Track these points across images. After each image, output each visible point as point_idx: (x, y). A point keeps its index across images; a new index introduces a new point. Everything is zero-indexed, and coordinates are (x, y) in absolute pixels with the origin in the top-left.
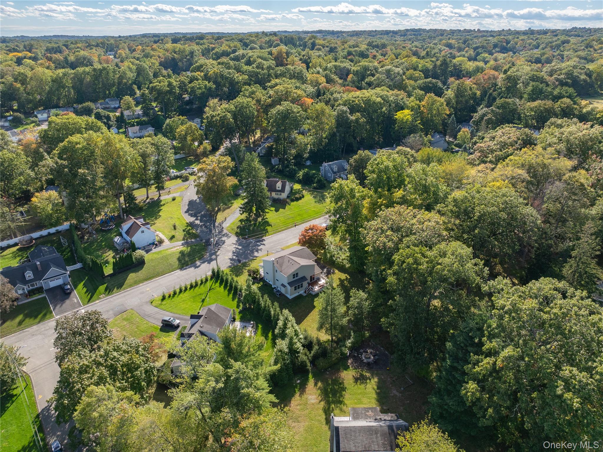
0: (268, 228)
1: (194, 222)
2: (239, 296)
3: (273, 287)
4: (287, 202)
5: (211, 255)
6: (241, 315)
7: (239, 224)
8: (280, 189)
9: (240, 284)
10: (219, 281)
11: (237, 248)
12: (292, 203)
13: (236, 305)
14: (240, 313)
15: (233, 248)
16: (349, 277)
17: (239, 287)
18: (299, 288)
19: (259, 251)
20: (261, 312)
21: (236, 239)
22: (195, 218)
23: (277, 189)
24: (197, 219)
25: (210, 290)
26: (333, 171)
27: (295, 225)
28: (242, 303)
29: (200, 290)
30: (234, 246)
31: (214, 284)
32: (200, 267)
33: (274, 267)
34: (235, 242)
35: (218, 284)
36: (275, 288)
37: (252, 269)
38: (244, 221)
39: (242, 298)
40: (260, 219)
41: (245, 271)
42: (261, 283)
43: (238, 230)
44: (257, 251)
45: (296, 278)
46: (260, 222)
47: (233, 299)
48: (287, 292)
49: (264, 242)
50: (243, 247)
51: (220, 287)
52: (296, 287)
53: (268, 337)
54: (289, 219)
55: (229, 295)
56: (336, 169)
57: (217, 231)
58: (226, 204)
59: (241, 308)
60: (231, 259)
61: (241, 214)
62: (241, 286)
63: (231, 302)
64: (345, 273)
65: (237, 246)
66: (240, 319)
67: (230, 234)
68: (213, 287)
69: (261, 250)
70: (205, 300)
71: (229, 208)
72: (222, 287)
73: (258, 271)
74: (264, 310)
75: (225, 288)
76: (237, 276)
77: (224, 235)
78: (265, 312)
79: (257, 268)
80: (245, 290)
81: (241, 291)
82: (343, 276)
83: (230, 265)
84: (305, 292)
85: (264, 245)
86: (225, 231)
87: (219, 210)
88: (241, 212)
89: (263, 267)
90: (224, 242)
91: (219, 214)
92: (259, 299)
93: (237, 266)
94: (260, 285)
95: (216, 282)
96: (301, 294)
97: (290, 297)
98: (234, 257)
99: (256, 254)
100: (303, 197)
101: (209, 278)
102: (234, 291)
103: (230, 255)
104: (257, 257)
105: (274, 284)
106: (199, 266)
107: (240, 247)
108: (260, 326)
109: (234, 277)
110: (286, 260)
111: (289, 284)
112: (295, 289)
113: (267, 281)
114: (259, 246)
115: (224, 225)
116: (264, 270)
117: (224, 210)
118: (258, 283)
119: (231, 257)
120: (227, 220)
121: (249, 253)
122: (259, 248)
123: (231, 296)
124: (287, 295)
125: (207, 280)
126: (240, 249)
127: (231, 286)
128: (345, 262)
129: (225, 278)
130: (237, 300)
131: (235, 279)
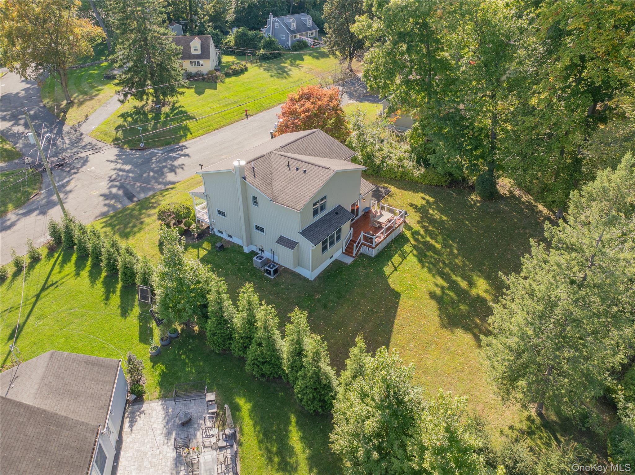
0: (190, 124)
1: (8, 130)
2: (144, 296)
3: (246, 250)
4: (217, 78)
5: (50, 194)
6: (161, 367)
7: (120, 121)
8: (199, 52)
9: (140, 256)
10: (74, 258)
11: (120, 170)
12: (227, 80)
13: (136, 332)
14: (155, 359)
15: (109, 170)
16: (432, 200)
17: (138, 267)
18: (332, 243)
19: (178, 171)
20: (235, 347)
21: (116, 151)
22: (11, 123)
23: (193, 52)
24: (16, 124)
25: (44, 289)
26: (289, 29)
27: (247, 116)
28: (159, 322)
29: (10, 294)
30: (113, 166)
31: (57, 268)
32: (15, 228)
33: (244, 186)
34: (113, 158)
35: (70, 267)
36: (253, 253)
37: (172, 209)
38: (131, 115)
39: (155, 308)
40: (166, 109)
41: (147, 220)
42: (207, 245)
43: (120, 134)
44: (173, 170)
45: (321, 215)
46: (167, 115)
47: (125, 312)
48: (299, 262)
49: (186, 151)
50: (136, 165)
51: (78, 274)
52: (325, 242)
53: (291, 451)
54: (229, 104)
55: (107, 298)
56: (293, 26)
57: (67, 142)
58: (86, 93)
59: (156, 341)
60: (106, 196)
61: (122, 102)
62: (146, 262)
63: (119, 321)
64: (417, 192)
65: (119, 166)
66: (161, 384)
67: (100, 144)
68: (54, 278)
69: (182, 166)
70: (26, 329)
71: (91, 98)
72: (85, 273)
73: (188, 212)
74: (248, 339)
75: (94, 275)
76: (125, 235)
77: (84, 147)
78: (253, 347)
79: (186, 204)
80: (163, 276)
81: (146, 281)
82: (419, 199)
83: (106, 209)
84: (348, 251)
85: (188, 155)
86: (86, 140)
87: (70, 104)
88: (122, 97)
89: (206, 196)
90: (85, 161)
91: (70, 110)
92: (219, 303)
93: (125, 209)
94: (203, 253)
95: (66, 260)
96: (336, 261)
97: (310, 274)
98: (114, 190)
99: (170, 177)
100: (246, 70)
101: (44, 252)
102: (125, 281)
103: (103, 186)
104: (174, 183)
105: (250, 241)
106: (13, 224)
107: (128, 167)
108: (245, 405)
109: (117, 238)
110: (278, 164)
111: (304, 233)
112: (324, 249)
113: (224, 236)
114: (176, 158)
115: (84, 129)
116: (208, 207)
117: (81, 103)
118: (197, 247)
119: (106, 192)
120: (90, 118)
121: (154, 177)
122: (176, 163)
123: (116, 299)
124: (299, 270)
125: (35, 259)
126: (128, 171)
127: (112, 268)
128: (409, 165)
129: (89, 246)
130: (136, 310)
131: (123, 244)
